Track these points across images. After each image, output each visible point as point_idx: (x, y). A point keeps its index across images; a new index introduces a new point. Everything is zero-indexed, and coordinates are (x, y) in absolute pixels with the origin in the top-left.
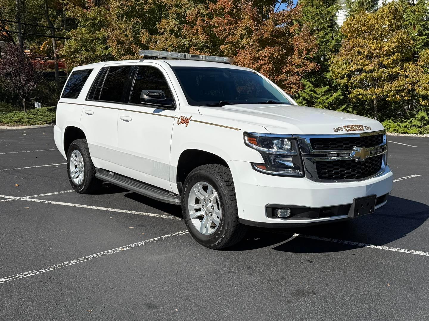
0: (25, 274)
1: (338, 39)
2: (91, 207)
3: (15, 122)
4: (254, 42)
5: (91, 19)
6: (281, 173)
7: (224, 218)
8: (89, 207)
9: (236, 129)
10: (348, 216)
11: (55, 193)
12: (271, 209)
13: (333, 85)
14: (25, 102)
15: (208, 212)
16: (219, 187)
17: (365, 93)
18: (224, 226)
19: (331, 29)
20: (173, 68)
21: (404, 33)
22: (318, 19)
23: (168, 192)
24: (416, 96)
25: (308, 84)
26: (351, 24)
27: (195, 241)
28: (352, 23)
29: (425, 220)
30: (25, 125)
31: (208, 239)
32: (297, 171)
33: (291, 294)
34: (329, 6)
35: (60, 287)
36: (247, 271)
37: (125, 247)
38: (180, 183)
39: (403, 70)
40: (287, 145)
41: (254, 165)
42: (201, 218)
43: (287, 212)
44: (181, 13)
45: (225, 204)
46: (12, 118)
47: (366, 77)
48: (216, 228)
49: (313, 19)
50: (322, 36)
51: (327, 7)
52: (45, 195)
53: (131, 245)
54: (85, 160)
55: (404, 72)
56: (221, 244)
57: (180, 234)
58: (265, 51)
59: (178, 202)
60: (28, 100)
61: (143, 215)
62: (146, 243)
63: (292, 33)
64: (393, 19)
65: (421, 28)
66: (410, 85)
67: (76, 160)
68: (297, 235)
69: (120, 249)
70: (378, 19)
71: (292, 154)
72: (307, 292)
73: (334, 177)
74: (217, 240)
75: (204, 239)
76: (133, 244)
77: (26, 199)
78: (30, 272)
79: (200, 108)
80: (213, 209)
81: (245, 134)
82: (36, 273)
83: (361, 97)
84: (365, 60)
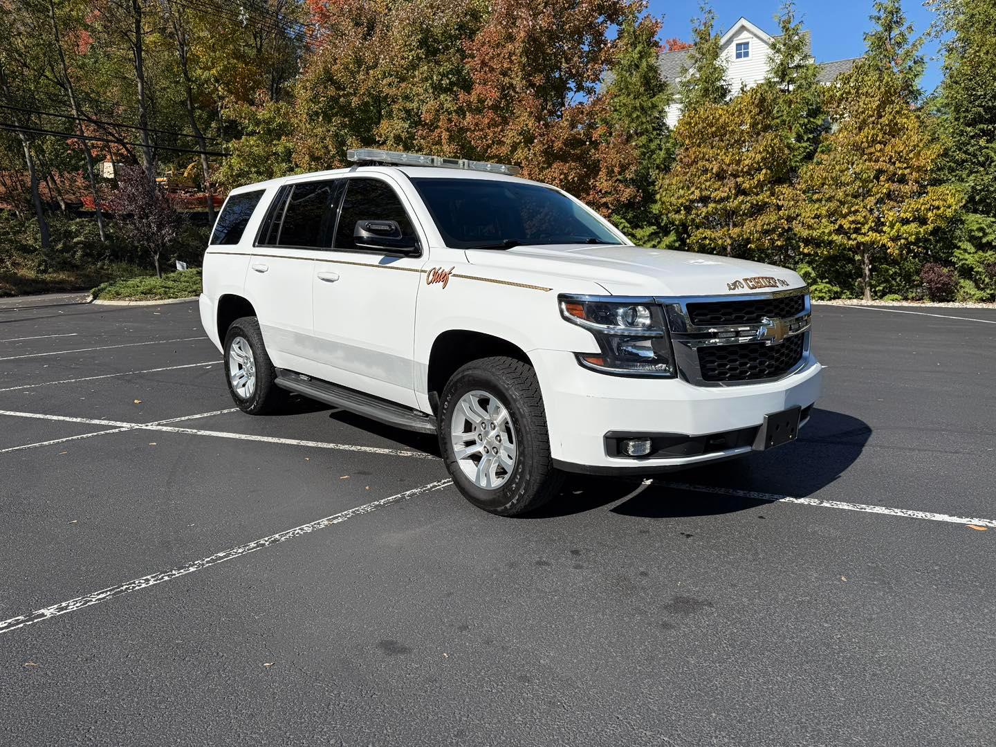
0: (139, 583)
1: (669, 149)
2: (270, 439)
3: (143, 293)
4: (535, 154)
5: (264, 121)
6: (632, 371)
7: (521, 458)
8: (265, 439)
9: (543, 289)
10: (754, 448)
11: (205, 415)
12: (615, 441)
13: (662, 224)
14: (158, 260)
15: (491, 446)
16: (512, 402)
17: (713, 236)
18: (522, 474)
19: (658, 132)
20: (413, 181)
21: (776, 137)
22: (638, 117)
23: (411, 409)
24: (793, 239)
25: (621, 223)
26: (690, 123)
27: (466, 500)
28: (692, 121)
29: (863, 445)
30: (159, 299)
31: (491, 497)
32: (661, 367)
33: (666, 607)
34: (654, 96)
35: (209, 609)
36: (571, 560)
37: (334, 518)
38: (434, 394)
39: (774, 196)
40: (644, 318)
41: (581, 357)
42: (476, 458)
43: (644, 445)
44: (413, 109)
45: (524, 432)
46: (138, 287)
47: (716, 209)
48: (507, 477)
49: (629, 115)
50: (644, 145)
51: (651, 97)
52: (187, 418)
53: (346, 512)
54: (257, 354)
55: (775, 201)
56: (518, 506)
57: (436, 486)
58: (553, 170)
59: (430, 429)
60: (164, 258)
61: (365, 452)
62: (375, 507)
63: (596, 140)
64: (758, 114)
65: (800, 129)
66: (786, 222)
67: (240, 354)
68: (648, 482)
69: (324, 522)
70: (734, 115)
71: (653, 335)
72: (696, 602)
73: (728, 375)
74: (510, 499)
75: (482, 497)
76: (351, 511)
77: (152, 426)
78: (149, 577)
79: (470, 252)
80: (500, 442)
81: (562, 298)
82: (162, 578)
83: (707, 242)
84: (714, 182)
